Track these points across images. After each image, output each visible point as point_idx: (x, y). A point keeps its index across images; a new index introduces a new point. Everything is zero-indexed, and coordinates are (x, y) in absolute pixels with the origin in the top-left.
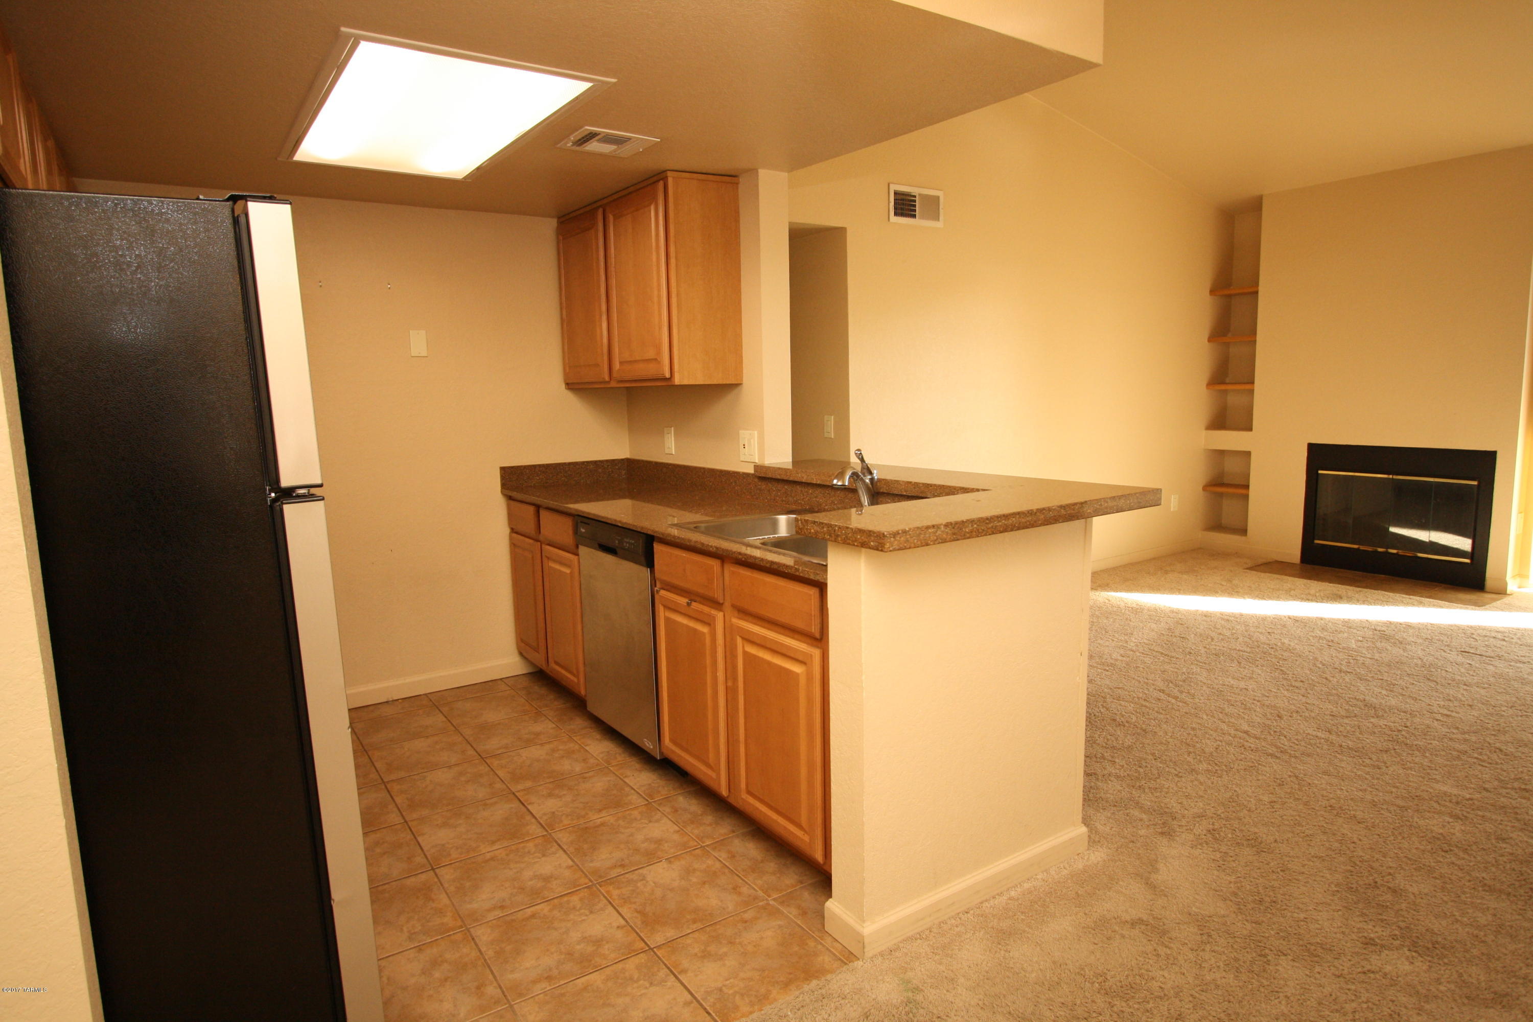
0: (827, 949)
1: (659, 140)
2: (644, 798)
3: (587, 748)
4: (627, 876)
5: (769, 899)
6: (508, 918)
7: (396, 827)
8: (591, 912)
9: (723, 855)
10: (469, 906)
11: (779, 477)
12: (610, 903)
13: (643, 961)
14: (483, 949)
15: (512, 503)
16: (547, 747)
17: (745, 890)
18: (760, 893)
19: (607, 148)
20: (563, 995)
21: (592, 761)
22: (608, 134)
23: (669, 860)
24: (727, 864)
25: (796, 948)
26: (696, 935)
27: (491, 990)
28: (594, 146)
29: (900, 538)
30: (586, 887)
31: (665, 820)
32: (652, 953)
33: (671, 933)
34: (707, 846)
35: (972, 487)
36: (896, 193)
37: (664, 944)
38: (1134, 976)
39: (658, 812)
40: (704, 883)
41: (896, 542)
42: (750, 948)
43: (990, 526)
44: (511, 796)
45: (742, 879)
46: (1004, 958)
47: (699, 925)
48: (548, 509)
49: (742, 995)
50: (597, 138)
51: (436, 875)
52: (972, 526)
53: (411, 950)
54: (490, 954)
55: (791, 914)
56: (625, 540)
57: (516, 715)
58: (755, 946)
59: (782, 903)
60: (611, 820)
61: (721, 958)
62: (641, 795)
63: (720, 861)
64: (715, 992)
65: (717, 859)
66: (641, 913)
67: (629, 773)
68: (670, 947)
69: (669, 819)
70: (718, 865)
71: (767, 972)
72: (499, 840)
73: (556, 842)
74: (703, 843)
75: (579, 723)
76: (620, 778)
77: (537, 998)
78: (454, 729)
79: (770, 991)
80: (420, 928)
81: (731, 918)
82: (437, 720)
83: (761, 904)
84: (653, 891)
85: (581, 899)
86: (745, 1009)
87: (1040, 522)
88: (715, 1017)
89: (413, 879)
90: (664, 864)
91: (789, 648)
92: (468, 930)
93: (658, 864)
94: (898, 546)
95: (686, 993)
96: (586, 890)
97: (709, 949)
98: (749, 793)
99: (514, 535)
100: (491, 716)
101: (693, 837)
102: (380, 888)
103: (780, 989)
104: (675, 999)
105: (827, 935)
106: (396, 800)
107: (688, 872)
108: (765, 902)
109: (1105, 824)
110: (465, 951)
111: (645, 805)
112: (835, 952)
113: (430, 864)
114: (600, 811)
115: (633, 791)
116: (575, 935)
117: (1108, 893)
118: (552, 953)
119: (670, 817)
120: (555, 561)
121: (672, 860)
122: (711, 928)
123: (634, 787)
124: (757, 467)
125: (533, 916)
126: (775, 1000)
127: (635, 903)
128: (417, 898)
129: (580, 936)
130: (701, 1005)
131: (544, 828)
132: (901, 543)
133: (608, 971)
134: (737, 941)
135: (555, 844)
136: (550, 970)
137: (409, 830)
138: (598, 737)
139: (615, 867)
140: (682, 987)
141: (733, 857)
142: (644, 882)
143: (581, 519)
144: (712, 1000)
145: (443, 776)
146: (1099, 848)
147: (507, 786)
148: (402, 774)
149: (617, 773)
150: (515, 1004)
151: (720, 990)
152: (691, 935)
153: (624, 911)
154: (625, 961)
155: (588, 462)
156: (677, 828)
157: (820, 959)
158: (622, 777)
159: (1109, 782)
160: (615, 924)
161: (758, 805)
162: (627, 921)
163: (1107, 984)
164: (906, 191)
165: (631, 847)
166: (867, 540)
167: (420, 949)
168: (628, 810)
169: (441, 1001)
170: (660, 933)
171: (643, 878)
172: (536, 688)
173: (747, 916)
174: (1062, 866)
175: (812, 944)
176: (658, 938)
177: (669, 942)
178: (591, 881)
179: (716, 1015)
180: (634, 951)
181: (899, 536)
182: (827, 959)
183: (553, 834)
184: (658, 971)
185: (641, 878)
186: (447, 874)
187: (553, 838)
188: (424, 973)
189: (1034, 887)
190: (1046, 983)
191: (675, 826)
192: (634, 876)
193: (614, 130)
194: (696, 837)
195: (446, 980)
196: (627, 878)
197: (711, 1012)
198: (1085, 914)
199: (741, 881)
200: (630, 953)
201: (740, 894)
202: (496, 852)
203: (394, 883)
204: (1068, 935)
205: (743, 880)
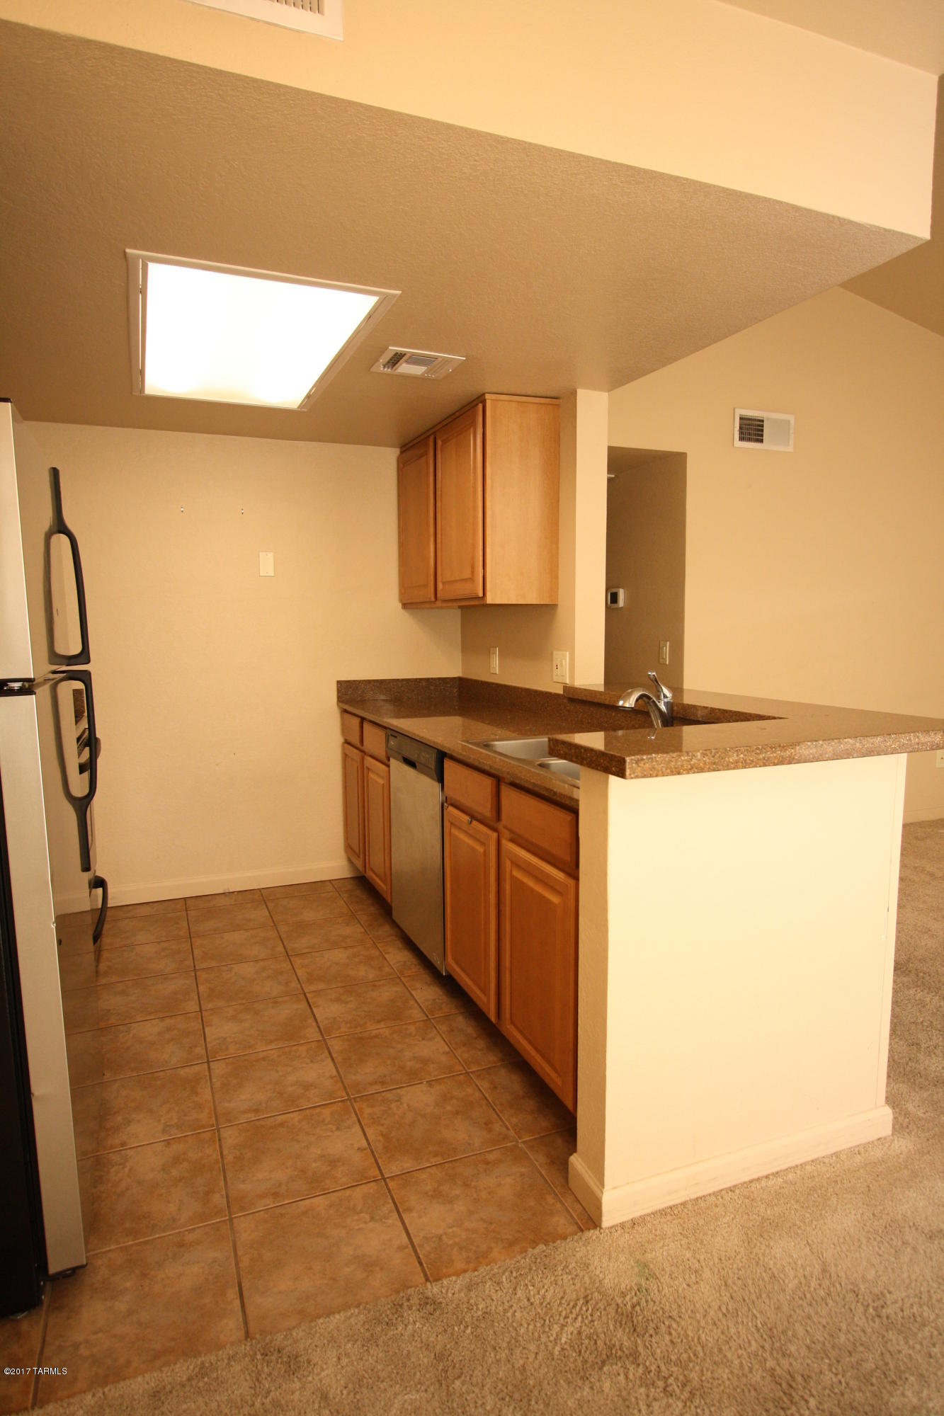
0: (567, 1209)
1: (464, 358)
2: (425, 1013)
3: (386, 956)
4: (384, 1094)
5: (520, 1141)
6: (258, 1123)
7: (190, 1015)
8: (338, 1129)
9: (484, 1085)
10: (227, 1105)
11: (584, 698)
12: (359, 1121)
13: (372, 1191)
14: (225, 1152)
15: (346, 715)
16: (350, 950)
17: (497, 1128)
18: (512, 1133)
19: (418, 370)
20: (282, 1215)
21: (387, 969)
22: (413, 354)
23: (430, 1083)
24: (487, 1095)
25: (532, 1203)
26: (433, 1170)
27: (218, 1199)
28: (404, 368)
29: (644, 764)
30: (341, 1101)
31: (438, 1039)
32: (383, 1183)
33: (408, 1164)
34: (473, 1072)
35: (769, 715)
36: (741, 419)
37: (397, 1175)
38: (921, 1306)
39: (434, 1029)
40: (457, 1113)
41: (639, 769)
42: (484, 1195)
43: (761, 756)
44: (302, 997)
45: (497, 1114)
46: (763, 1255)
47: (439, 1160)
48: (371, 721)
49: (461, 1248)
50: (404, 358)
51: (209, 1067)
52: (738, 756)
53: (160, 1143)
54: (229, 1158)
55: (537, 1161)
56: (423, 754)
57: (332, 917)
58: (489, 1193)
59: (531, 1148)
60: (386, 1032)
61: (451, 1201)
62: (423, 1010)
63: (480, 1090)
64: (434, 1239)
65: (478, 1088)
66: (386, 1136)
67: (418, 985)
68: (403, 1179)
69: (443, 1038)
70: (477, 1094)
71: (493, 1226)
72: (276, 1040)
73: (328, 1049)
74: (469, 1068)
75: (386, 930)
76: (408, 989)
77: (257, 1214)
78: (273, 924)
79: (491, 1248)
80: (176, 1121)
81: (474, 1157)
82: (260, 914)
83: (509, 1144)
84: (405, 1114)
85: (332, 1114)
86: (459, 1265)
87: (827, 756)
88: (426, 1268)
89: (187, 1070)
90: (424, 1087)
91: (548, 876)
92: (218, 1130)
93: (419, 1085)
94: (642, 773)
95: (404, 1235)
96: (340, 1104)
97: (442, 1188)
98: (512, 1023)
99: (346, 745)
100: (309, 915)
101: (461, 1060)
102: (156, 1074)
103: (503, 1248)
104: (390, 1240)
105: (570, 1192)
106: (200, 988)
107: (445, 1098)
108: (514, 1143)
109: (918, 1106)
110: (208, 1151)
111: (423, 1021)
112: (573, 1214)
113: (207, 1057)
114: (379, 1022)
115: (416, 1005)
116: (316, 1151)
117: (907, 1192)
118: (287, 1168)
119: (444, 1036)
120: (374, 772)
121: (433, 1083)
122: (450, 1165)
123: (418, 1001)
124: (566, 688)
125: (282, 1124)
126: (495, 1261)
127: (382, 1125)
128: (185, 1089)
129: (319, 1152)
130: (415, 1251)
131: (321, 1032)
132: (645, 771)
133: (334, 1197)
134: (473, 1184)
135: (326, 1051)
136: (280, 1185)
137: (200, 1021)
138: (400, 945)
139: (375, 1083)
140: (402, 1228)
141: (495, 1088)
142: (399, 1103)
143: (392, 733)
144: (428, 1248)
145: (248, 969)
146: (906, 1134)
147: (301, 986)
148: (214, 964)
149: (406, 984)
150: (235, 1217)
151: (440, 1238)
152: (428, 1170)
153: (369, 1132)
154: (353, 1188)
155: (421, 679)
156: (447, 1049)
157: (555, 1219)
158: (410, 989)
159: (933, 1056)
160: (356, 1146)
161: (519, 1037)
162: (369, 1144)
163: (884, 1311)
164: (754, 415)
165: (397, 1064)
166: (609, 765)
167: (168, 1143)
168: (406, 1024)
169: (169, 1202)
170: (397, 1162)
171: (399, 1100)
172: (358, 892)
173: (491, 1157)
174: (856, 1150)
175: (550, 1199)
176: (392, 1169)
177: (403, 1174)
178: (348, 1094)
179: (427, 1267)
180: (366, 1178)
181: (642, 762)
182: (562, 1221)
183: (328, 1041)
184: (383, 1205)
185: (397, 1099)
186: (219, 1068)
187: (326, 1044)
188: (163, 1169)
189: (818, 1172)
190: (808, 1296)
191: (446, 1047)
192: (389, 1095)
193: (418, 349)
194: (464, 1061)
195: (180, 1180)
196: (383, 1097)
197: (424, 1262)
198: (874, 1215)
199: (496, 1116)
200: (361, 1180)
201: (490, 1131)
202: (269, 1052)
203: (170, 1071)
204: (847, 1238)
205: (498, 1116)
